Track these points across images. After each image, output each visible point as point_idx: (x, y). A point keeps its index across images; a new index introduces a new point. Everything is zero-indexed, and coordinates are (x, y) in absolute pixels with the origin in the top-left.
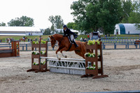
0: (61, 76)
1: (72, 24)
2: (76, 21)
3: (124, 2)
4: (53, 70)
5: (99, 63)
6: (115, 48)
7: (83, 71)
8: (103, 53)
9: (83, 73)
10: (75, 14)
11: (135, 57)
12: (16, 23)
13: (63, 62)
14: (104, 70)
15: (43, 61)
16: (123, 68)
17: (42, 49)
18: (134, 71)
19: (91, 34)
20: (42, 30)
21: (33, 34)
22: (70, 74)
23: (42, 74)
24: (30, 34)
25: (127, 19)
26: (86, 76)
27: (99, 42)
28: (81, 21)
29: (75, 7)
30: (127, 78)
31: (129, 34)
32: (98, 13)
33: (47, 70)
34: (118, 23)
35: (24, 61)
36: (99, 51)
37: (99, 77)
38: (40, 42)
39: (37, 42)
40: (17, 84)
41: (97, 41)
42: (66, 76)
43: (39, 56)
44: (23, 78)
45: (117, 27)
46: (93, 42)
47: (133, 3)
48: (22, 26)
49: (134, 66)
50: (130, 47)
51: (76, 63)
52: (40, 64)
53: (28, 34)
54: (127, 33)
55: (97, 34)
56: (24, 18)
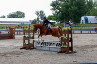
0: (43, 52)
1: (52, 16)
2: (54, 14)
3: (87, 2)
4: (38, 48)
5: (70, 43)
6: (81, 33)
7: (59, 49)
8: (73, 36)
9: (59, 50)
10: (53, 9)
11: (95, 39)
12: (12, 16)
13: (45, 43)
14: (73, 48)
15: (31, 42)
16: (86, 47)
17: (30, 33)
18: (94, 49)
19: (64, 24)
20: (30, 21)
21: (25, 23)
22: (50, 51)
23: (30, 51)
24: (22, 23)
25: (89, 13)
26: (61, 52)
27: (70, 29)
28: (57, 14)
29: (53, 5)
30: (89, 54)
31: (91, 23)
32: (70, 9)
33: (34, 48)
34: (83, 16)
35: (18, 42)
36: (70, 35)
37: (70, 53)
38: (29, 29)
39: (27, 29)
40: (13, 57)
41: (69, 28)
42: (47, 52)
43: (28, 38)
44: (17, 54)
45: (83, 18)
46: (66, 28)
47: (94, 2)
48: (17, 18)
49: (94, 45)
50: (92, 32)
51: (54, 43)
52: (29, 44)
53: (21, 23)
54: (89, 22)
55: (68, 23)
56: (18, 13)
